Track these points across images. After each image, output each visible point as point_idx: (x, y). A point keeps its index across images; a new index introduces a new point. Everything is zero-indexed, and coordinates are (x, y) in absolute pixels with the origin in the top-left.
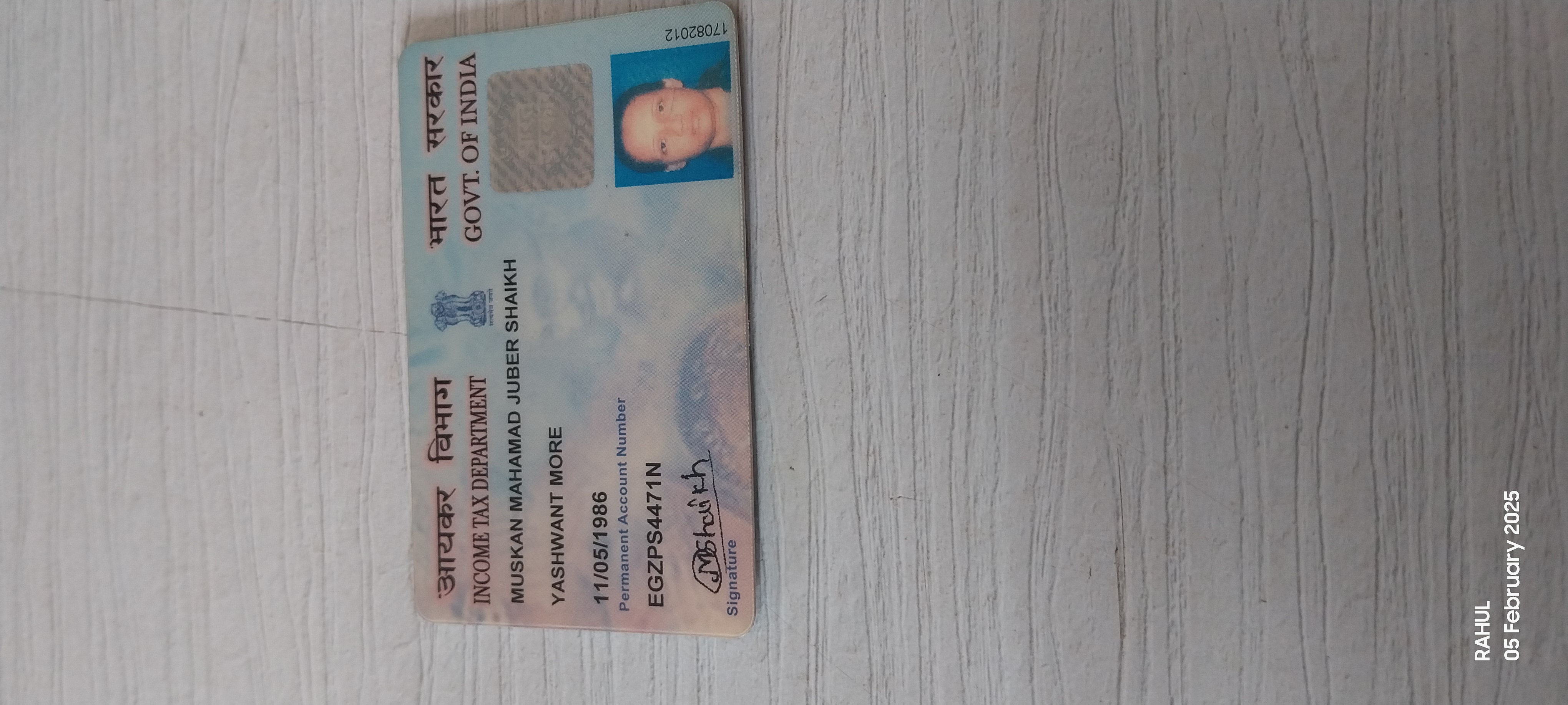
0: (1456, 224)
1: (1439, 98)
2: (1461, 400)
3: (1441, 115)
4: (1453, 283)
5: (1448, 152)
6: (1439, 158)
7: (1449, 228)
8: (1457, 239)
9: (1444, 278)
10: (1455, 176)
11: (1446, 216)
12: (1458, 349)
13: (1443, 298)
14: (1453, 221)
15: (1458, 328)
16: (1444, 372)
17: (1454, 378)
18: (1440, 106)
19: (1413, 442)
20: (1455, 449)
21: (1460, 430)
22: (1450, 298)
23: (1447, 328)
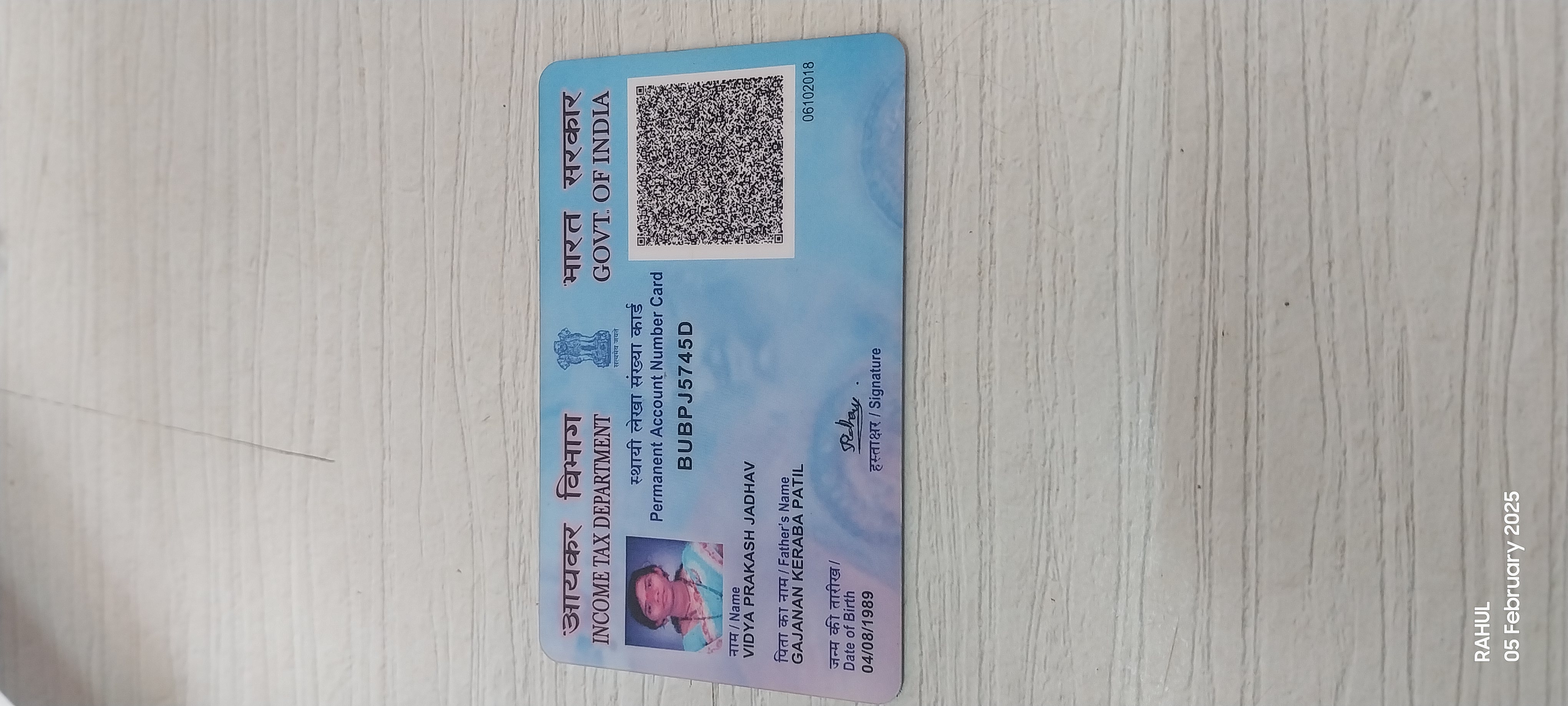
0: (990, 389)
1: (980, 274)
2: (991, 552)
3: (981, 288)
4: (986, 444)
5: (985, 324)
6: (978, 329)
7: (984, 392)
8: (991, 403)
9: (979, 438)
10: (991, 345)
11: (981, 382)
12: (990, 505)
13: (978, 457)
14: (988, 387)
15: (989, 485)
16: (978, 524)
17: (986, 531)
18: (981, 281)
19: (951, 585)
20: (985, 594)
21: (990, 578)
22: (984, 457)
23: (981, 484)
